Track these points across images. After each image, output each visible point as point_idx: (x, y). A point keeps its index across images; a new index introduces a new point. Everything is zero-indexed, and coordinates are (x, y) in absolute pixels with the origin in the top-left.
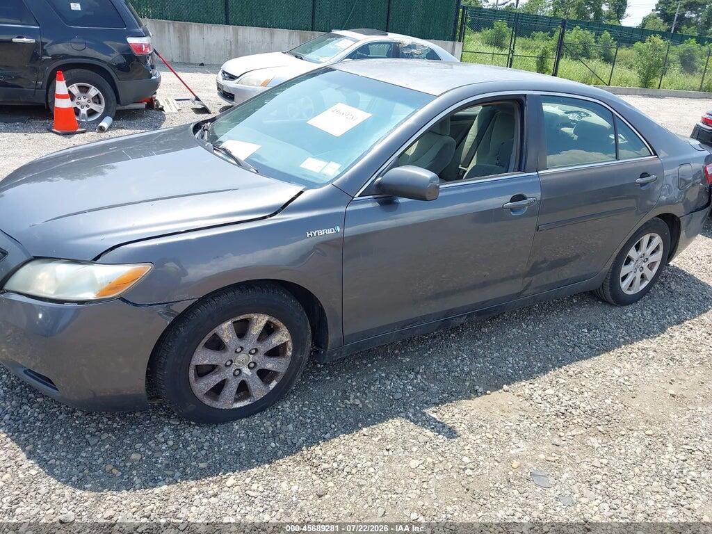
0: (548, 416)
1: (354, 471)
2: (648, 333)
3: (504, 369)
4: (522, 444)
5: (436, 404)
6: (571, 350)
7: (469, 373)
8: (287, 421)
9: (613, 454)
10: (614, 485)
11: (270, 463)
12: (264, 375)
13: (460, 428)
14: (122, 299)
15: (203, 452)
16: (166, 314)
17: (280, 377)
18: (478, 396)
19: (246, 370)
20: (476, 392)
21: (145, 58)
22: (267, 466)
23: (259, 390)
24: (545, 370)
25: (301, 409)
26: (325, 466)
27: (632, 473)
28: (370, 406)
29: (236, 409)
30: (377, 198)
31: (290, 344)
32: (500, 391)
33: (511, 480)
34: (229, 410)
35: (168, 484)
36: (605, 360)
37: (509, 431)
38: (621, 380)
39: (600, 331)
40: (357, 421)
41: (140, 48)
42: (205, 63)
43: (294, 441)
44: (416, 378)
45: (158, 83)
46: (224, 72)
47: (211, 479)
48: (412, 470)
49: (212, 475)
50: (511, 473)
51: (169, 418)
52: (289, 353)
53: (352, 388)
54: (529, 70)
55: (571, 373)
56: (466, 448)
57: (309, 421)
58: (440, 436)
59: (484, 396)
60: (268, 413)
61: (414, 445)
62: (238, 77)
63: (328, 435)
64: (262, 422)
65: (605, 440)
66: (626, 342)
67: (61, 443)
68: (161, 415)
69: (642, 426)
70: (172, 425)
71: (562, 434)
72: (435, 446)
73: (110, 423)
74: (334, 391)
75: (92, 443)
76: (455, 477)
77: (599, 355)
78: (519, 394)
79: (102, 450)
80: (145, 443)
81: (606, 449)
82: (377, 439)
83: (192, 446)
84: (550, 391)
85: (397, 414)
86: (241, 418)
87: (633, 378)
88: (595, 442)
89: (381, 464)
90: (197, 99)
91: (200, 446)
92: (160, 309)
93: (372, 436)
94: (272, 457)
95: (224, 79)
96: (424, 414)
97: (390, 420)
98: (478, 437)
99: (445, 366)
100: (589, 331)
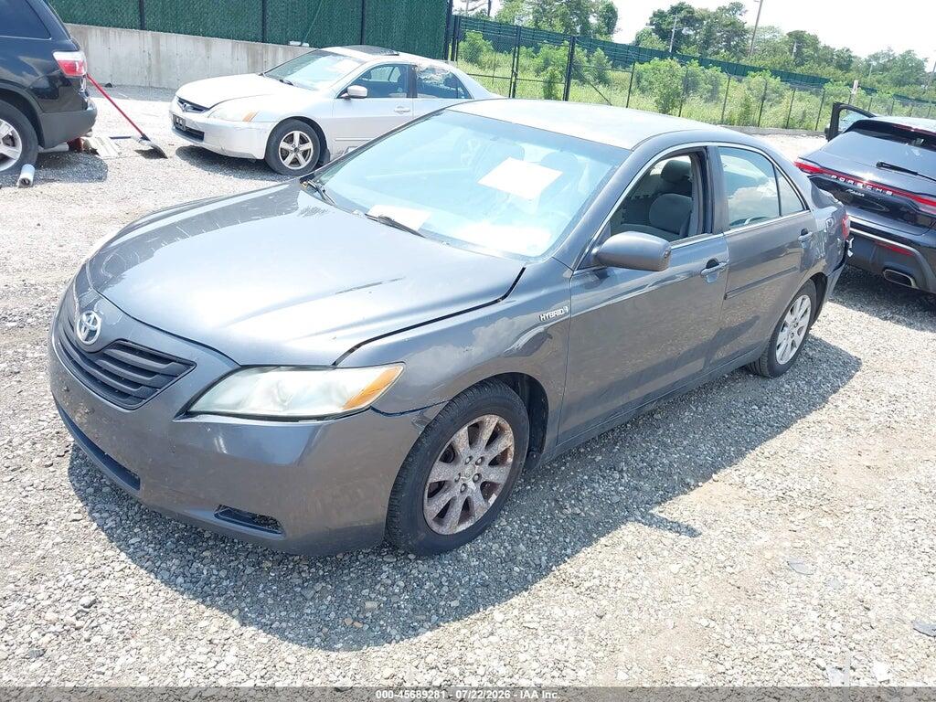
0: (770, 502)
1: (620, 585)
2: (813, 406)
3: (702, 457)
4: (761, 533)
5: (659, 503)
6: (753, 430)
7: (671, 465)
8: (514, 541)
9: (849, 533)
10: (867, 563)
11: (526, 590)
12: (487, 488)
13: (697, 526)
14: (371, 408)
15: (445, 589)
16: (417, 422)
17: (499, 490)
18: (692, 490)
19: (471, 485)
20: (688, 485)
21: (78, 81)
22: (526, 594)
23: (481, 507)
24: (742, 455)
25: (521, 527)
26: (587, 584)
27: (875, 549)
28: (592, 514)
29: (460, 533)
30: (594, 271)
31: (512, 449)
32: (711, 481)
33: (774, 572)
34: (453, 535)
35: (431, 629)
36: (788, 438)
37: (743, 522)
38: (816, 456)
39: (770, 406)
40: (589, 533)
41: (72, 67)
42: (113, 83)
43: (538, 562)
44: (623, 477)
45: (95, 115)
46: (182, 101)
47: (473, 617)
48: (675, 576)
49: (471, 613)
50: (768, 565)
51: (379, 554)
52: (510, 460)
53: (562, 497)
54: (533, 98)
55: (766, 454)
56: (714, 545)
57: (538, 538)
58: (683, 537)
59: (697, 489)
60: (489, 534)
61: (663, 549)
62: (208, 109)
63: (569, 551)
64: (489, 545)
65: (836, 520)
66: (799, 417)
67: (270, 601)
68: (368, 554)
69: (859, 501)
70: (389, 563)
71: (793, 519)
72: (683, 548)
73: (313, 570)
74: (545, 502)
75: (309, 596)
76: (719, 576)
77: (782, 432)
78: (731, 482)
79: (327, 603)
80: (372, 589)
81: (840, 528)
82: (622, 548)
83: (428, 584)
84: (759, 476)
85: (625, 520)
86: (464, 544)
87: (825, 454)
88: (826, 522)
89: (642, 574)
90: (145, 138)
91: (438, 582)
92: (414, 417)
93: (614, 545)
94: (525, 585)
95: (185, 110)
96: (652, 515)
97: (623, 527)
98: (718, 532)
99: (643, 461)
100: (760, 408)
